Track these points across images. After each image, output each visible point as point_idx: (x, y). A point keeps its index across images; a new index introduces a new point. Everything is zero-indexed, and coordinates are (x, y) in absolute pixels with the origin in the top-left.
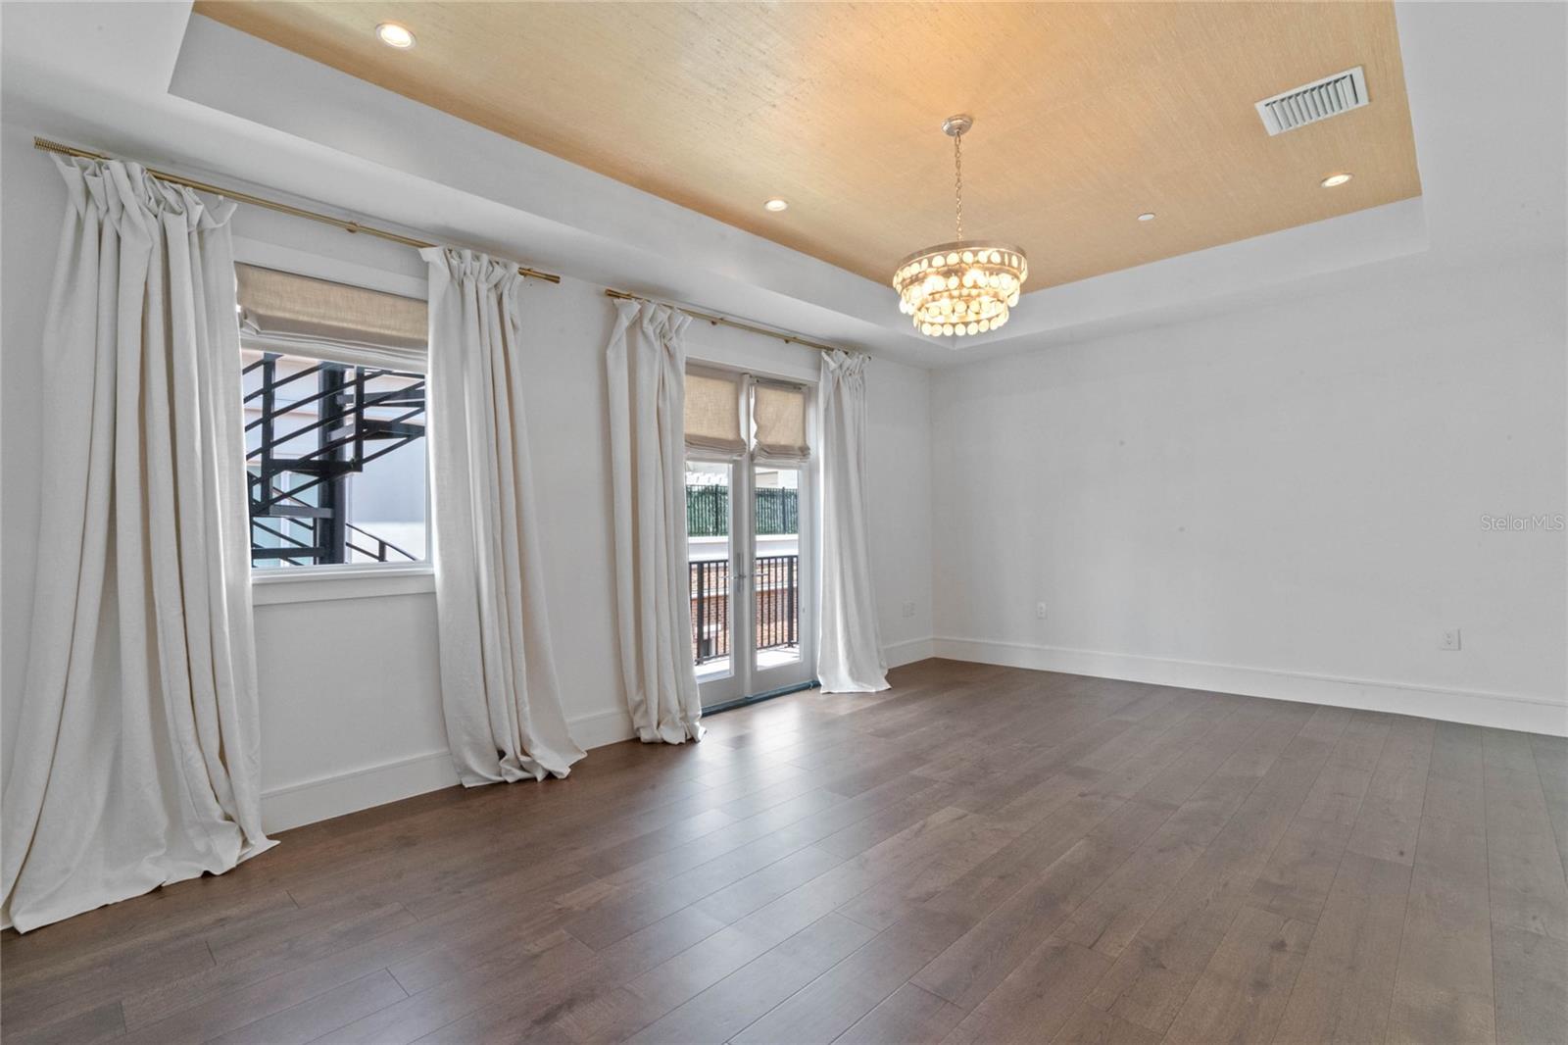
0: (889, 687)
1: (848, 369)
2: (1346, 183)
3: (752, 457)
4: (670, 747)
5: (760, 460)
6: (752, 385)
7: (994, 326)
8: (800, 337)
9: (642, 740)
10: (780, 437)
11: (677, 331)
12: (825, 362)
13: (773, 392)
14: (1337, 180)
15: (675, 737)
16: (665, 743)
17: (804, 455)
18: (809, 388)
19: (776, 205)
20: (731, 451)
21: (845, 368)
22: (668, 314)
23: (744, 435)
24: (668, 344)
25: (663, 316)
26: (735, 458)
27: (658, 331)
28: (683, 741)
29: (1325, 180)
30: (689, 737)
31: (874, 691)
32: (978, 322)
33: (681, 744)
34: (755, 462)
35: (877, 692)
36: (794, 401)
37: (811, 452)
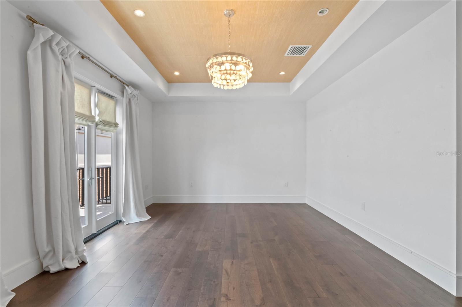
0: (151, 217)
1: (133, 95)
2: (284, 74)
3: (97, 125)
4: (72, 270)
5: (100, 126)
6: (96, 92)
7: (234, 88)
8: (118, 77)
9: (51, 272)
10: (108, 118)
11: (70, 55)
12: (126, 90)
13: (104, 97)
14: (282, 73)
15: (72, 264)
16: (67, 270)
17: (116, 127)
18: (116, 99)
19: (139, 13)
20: (89, 121)
21: (132, 95)
22: (68, 44)
23: (93, 114)
24: (65, 60)
25: (64, 44)
26: (90, 124)
27: (60, 51)
28: (79, 265)
29: (280, 73)
30: (80, 262)
31: (146, 220)
32: (228, 85)
33: (78, 267)
34: (97, 127)
35: (147, 220)
36: (112, 103)
37: (119, 125)
